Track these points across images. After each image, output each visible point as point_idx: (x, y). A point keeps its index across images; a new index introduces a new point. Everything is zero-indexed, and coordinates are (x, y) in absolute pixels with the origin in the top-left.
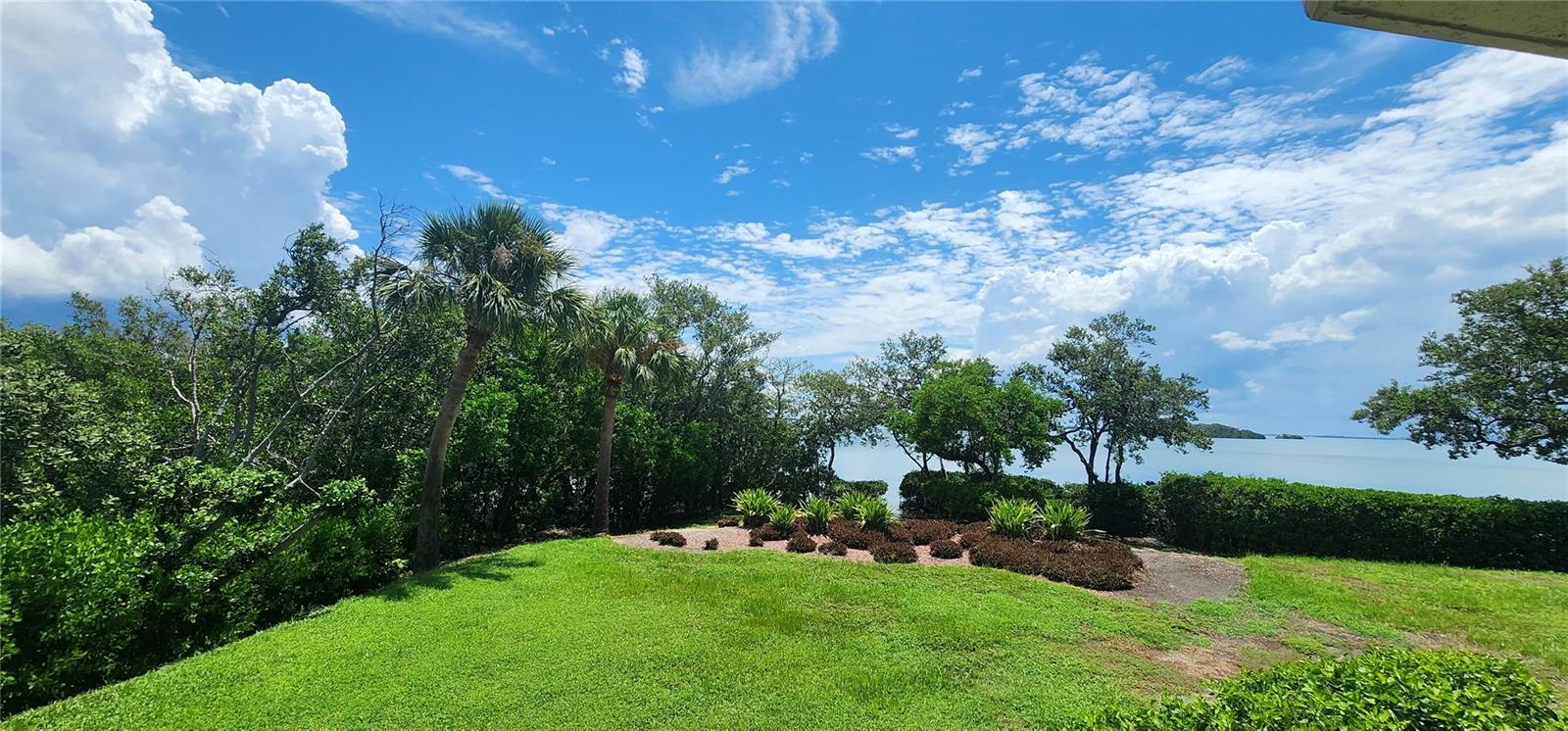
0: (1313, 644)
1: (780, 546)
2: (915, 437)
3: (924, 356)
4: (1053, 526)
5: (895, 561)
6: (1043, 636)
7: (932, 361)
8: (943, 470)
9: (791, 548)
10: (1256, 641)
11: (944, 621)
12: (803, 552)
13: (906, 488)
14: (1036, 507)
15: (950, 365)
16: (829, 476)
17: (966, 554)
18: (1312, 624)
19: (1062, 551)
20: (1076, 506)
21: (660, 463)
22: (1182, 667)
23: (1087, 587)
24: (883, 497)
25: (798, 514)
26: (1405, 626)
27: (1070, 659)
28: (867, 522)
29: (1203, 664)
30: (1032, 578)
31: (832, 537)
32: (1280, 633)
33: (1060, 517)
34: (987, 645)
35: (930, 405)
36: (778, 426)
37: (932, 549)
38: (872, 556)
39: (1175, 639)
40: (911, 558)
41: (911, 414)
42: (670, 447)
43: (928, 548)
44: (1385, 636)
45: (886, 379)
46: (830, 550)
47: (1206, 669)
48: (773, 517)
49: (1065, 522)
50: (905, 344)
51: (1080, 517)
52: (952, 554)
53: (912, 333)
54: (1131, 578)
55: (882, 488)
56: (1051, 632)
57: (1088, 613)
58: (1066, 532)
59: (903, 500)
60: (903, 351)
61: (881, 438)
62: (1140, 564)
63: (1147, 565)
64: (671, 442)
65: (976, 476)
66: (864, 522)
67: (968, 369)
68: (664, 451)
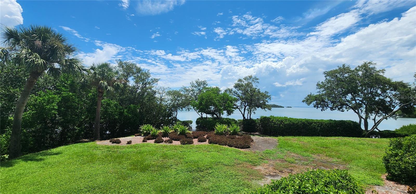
0: (292, 160)
1: (152, 142)
2: (198, 108)
3: (202, 86)
4: (231, 131)
5: (186, 144)
6: (224, 164)
7: (204, 88)
8: (207, 117)
9: (156, 142)
10: (279, 160)
11: (195, 162)
12: (159, 143)
13: (197, 122)
14: (227, 126)
15: (208, 88)
16: (176, 119)
17: (207, 140)
18: (292, 154)
19: (233, 138)
20: (237, 126)
21: (119, 117)
22: (260, 170)
23: (238, 148)
24: (191, 125)
25: (160, 131)
26: (313, 153)
27: (231, 171)
28: (180, 133)
29: (266, 169)
30: (224, 146)
31: (170, 138)
32: (285, 158)
33: (233, 129)
34: (207, 169)
35: (202, 99)
36: (161, 106)
37: (198, 140)
38: (180, 143)
39: (259, 162)
40: (191, 143)
41: (197, 102)
42: (123, 112)
43: (197, 139)
44: (308, 156)
45: (192, 92)
46: (167, 142)
47: (267, 170)
48: (151, 133)
49: (235, 130)
50: (197, 82)
51: (238, 129)
52: (204, 141)
53: (198, 79)
54: (250, 145)
55: (191, 122)
56: (226, 163)
57: (237, 156)
58: (235, 133)
59: (197, 125)
60: (196, 85)
61: (191, 109)
62: (253, 141)
63: (254, 141)
64: (124, 111)
65: (215, 118)
66: (179, 133)
67: (213, 89)
68: (121, 114)
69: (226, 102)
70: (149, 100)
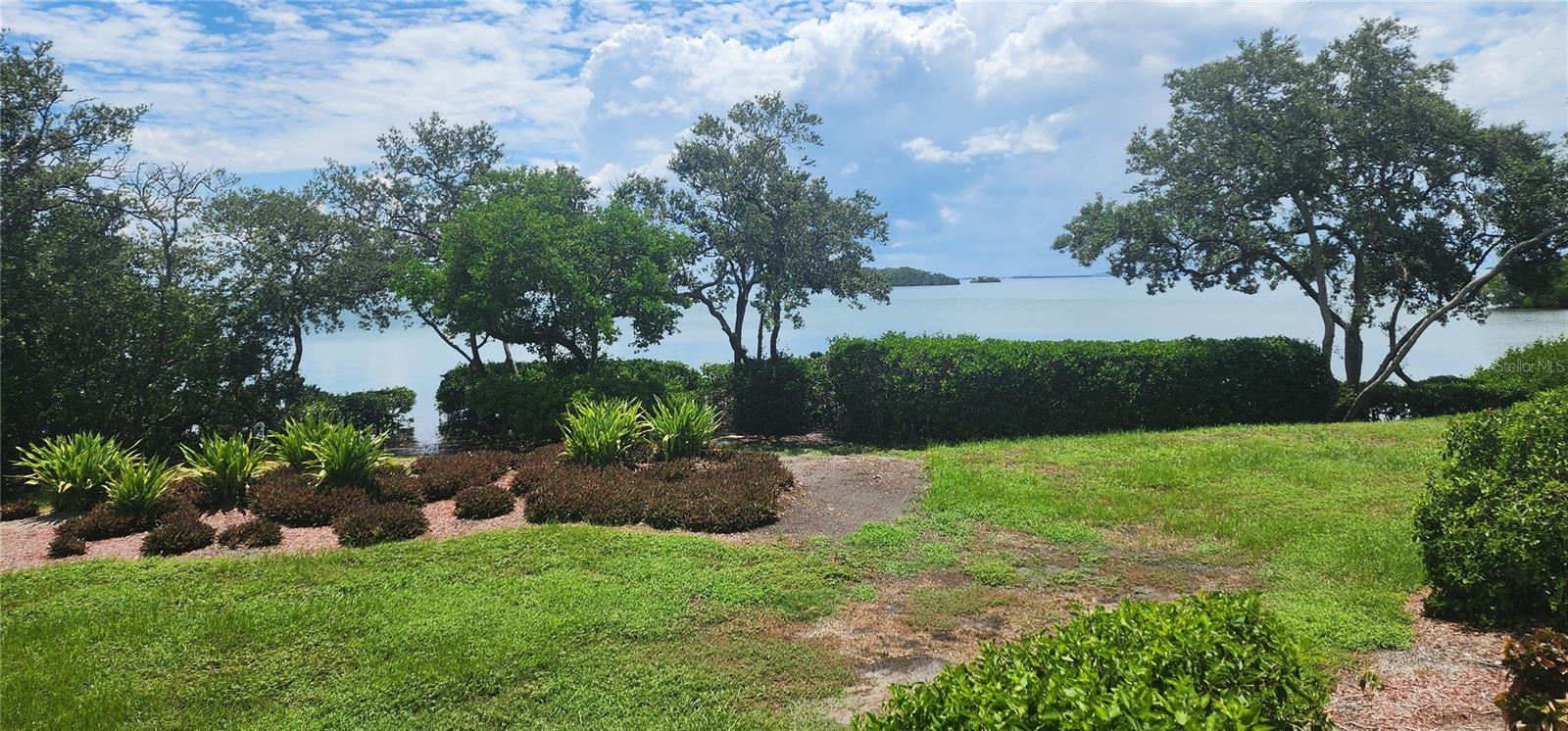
0: (1000, 568)
1: (125, 550)
2: (446, 307)
3: (464, 163)
4: (666, 438)
5: (380, 539)
6: (626, 636)
7: (481, 173)
8: (509, 360)
9: (152, 548)
10: (933, 577)
11: (446, 647)
12: (179, 552)
13: (448, 396)
14: (639, 411)
15: (505, 177)
16: (294, 388)
17: (520, 505)
18: (1001, 537)
19: (678, 477)
20: (700, 403)
22: (833, 642)
23: (710, 532)
24: (408, 415)
25: (181, 473)
26: (1103, 522)
27: (674, 669)
28: (332, 474)
29: (863, 630)
30: (625, 530)
31: (256, 510)
32: (963, 558)
33: (677, 421)
34: (525, 676)
35: (468, 248)
36: (171, 303)
37: (458, 506)
38: (336, 538)
39: (829, 596)
40: (419, 527)
41: (436, 268)
43: (451, 504)
44: (1081, 539)
45: (393, 204)
46: (242, 538)
47: (868, 639)
48: (113, 489)
49: (685, 429)
50: (426, 138)
51: (708, 418)
52: (498, 507)
53: (435, 118)
54: (774, 506)
55: (404, 399)
56: (638, 624)
57: (705, 576)
58: (687, 445)
59: (444, 418)
60: (421, 152)
61: (396, 313)
62: (790, 482)
63: (800, 480)
65: (562, 367)
66: (322, 473)
67: (536, 184)
69: (626, 266)
70: (72, 262)
